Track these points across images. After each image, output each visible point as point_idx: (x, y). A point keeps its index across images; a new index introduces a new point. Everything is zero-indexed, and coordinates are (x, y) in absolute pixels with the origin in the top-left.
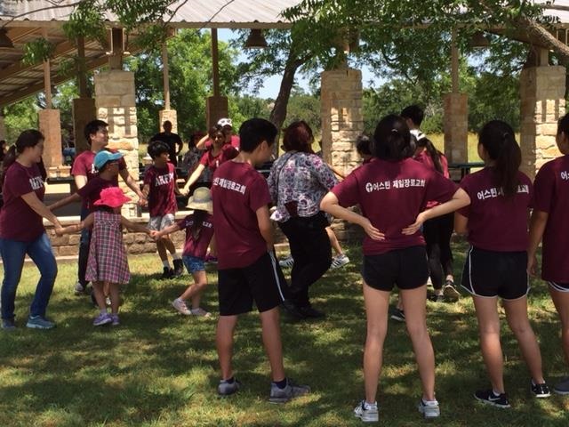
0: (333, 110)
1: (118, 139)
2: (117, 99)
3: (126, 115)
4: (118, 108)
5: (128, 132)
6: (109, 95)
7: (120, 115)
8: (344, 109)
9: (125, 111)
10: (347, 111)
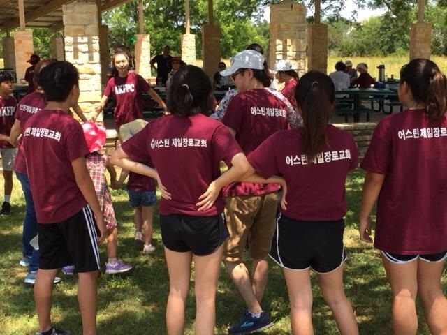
0: (278, 41)
1: (82, 64)
2: (81, 29)
3: (90, 43)
4: (82, 36)
5: (91, 58)
6: (74, 25)
7: (84, 43)
8: (289, 41)
9: (89, 40)
10: (291, 41)
